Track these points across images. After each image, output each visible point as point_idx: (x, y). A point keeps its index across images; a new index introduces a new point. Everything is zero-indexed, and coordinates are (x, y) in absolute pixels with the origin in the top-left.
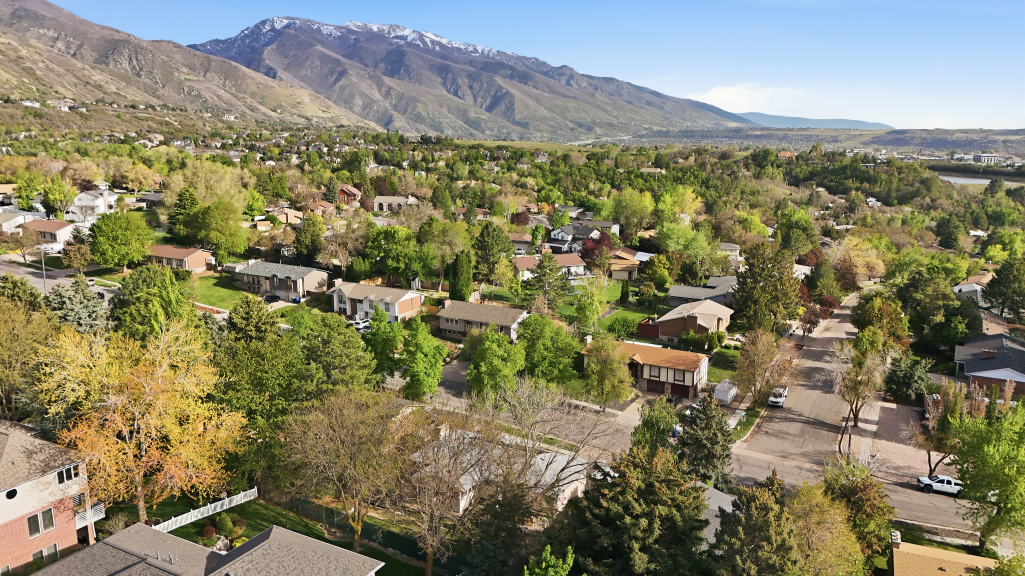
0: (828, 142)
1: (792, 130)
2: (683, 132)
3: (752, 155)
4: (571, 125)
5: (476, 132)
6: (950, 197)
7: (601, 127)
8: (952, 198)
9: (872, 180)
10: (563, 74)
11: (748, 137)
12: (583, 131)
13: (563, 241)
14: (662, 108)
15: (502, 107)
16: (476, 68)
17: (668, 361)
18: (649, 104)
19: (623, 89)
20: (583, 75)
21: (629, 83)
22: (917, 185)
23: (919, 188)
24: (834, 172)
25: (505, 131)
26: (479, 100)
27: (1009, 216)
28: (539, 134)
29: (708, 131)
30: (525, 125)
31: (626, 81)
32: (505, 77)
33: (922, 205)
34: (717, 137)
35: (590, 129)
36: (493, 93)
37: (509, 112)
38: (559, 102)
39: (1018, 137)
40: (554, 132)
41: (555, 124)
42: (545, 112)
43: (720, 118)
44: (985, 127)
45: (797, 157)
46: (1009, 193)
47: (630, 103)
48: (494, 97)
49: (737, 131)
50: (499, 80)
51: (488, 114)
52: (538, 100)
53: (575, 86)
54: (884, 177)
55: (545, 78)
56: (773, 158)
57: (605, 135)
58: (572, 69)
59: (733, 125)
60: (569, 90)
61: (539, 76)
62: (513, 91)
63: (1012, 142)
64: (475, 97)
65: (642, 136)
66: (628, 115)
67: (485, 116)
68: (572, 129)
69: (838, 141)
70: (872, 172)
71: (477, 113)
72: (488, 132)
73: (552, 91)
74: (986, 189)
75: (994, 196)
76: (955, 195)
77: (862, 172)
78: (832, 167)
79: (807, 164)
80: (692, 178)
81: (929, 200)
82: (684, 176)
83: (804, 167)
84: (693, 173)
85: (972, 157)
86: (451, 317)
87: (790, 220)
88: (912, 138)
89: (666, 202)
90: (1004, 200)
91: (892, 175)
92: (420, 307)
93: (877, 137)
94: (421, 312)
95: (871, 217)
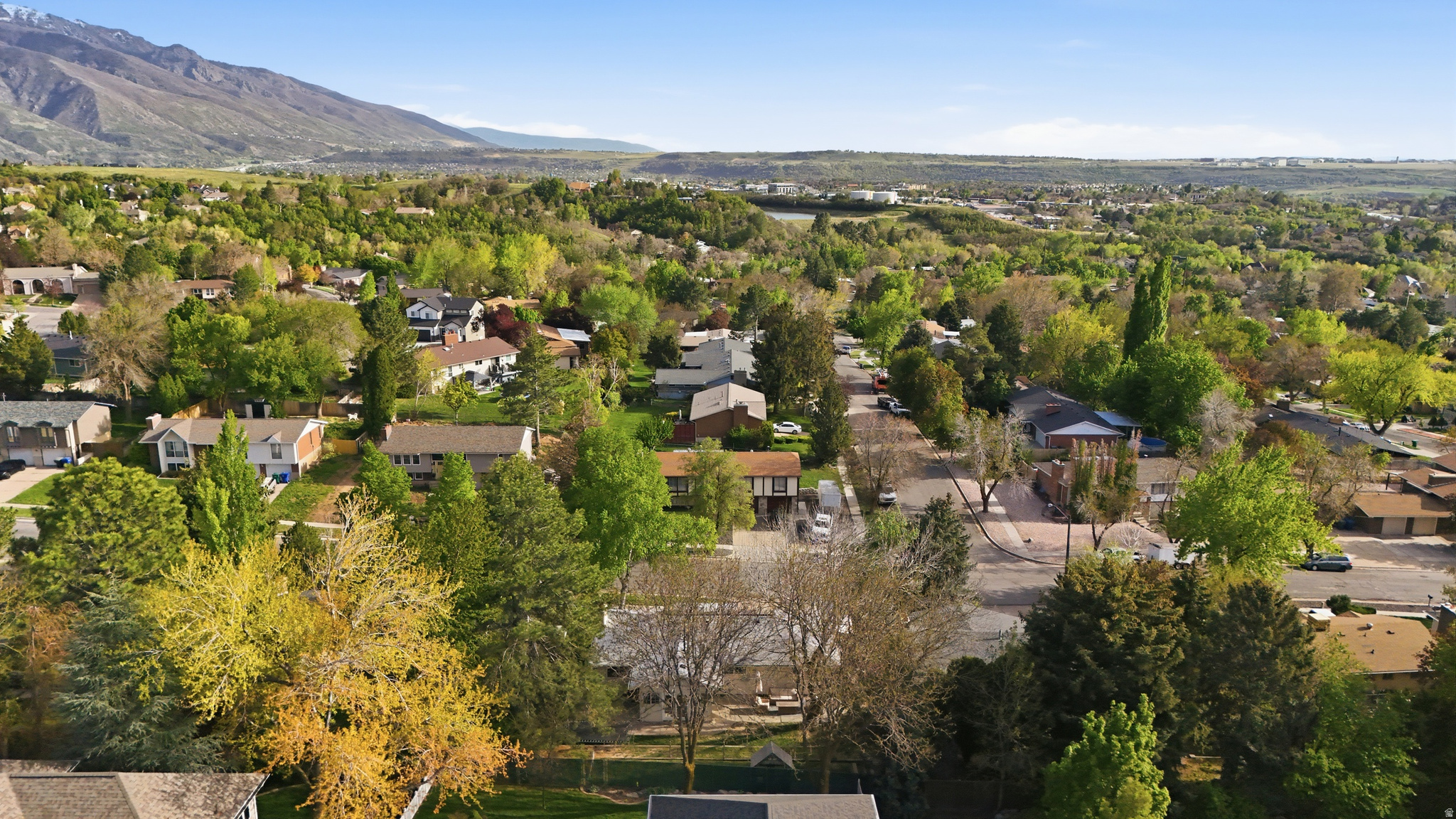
0: (590, 169)
1: (541, 152)
2: (390, 154)
3: (533, 187)
4: (206, 141)
5: (27, 152)
6: (781, 237)
7: (257, 145)
8: (783, 238)
9: (696, 219)
10: (175, 60)
11: (484, 162)
12: (229, 150)
13: (433, 322)
14: (351, 119)
15: (73, 110)
16: (10, 42)
17: (760, 468)
18: (330, 111)
19: (283, 86)
20: (212, 62)
21: (291, 79)
22: (745, 223)
23: (748, 229)
24: (647, 209)
25: (85, 150)
26: (25, 97)
27: (851, 256)
28: (151, 155)
29: (426, 153)
30: (123, 140)
31: (286, 74)
32: (71, 59)
33: (756, 248)
34: (441, 161)
35: (240, 148)
36: (51, 86)
37: (88, 117)
38: (179, 104)
39: (799, 162)
40: (177, 152)
41: (177, 140)
42: (156, 120)
43: (437, 133)
44: (762, 150)
45: (595, 190)
46: (839, 229)
47: (299, 109)
48: (55, 92)
49: (468, 153)
50: (59, 63)
51: (47, 121)
52: (139, 101)
53: (201, 79)
54: (707, 213)
55: (145, 64)
56: (563, 191)
57: (267, 158)
58: (191, 52)
59: (459, 144)
60: (193, 86)
61: (133, 60)
62: (90, 83)
64: (15, 92)
65: (328, 160)
66: (300, 127)
67: (42, 124)
68: (209, 148)
69: (601, 167)
70: (693, 208)
71: (26, 120)
72: (51, 152)
73: (160, 84)
74: (813, 226)
75: (824, 234)
76: (786, 234)
77: (681, 208)
78: (643, 203)
79: (610, 199)
80: (476, 222)
81: (762, 241)
82: (463, 219)
83: (607, 203)
84: (475, 214)
85: (766, 187)
86: (406, 452)
87: (662, 275)
88: (687, 165)
89: (511, 256)
90: (837, 238)
91: (716, 211)
92: (322, 444)
93: (648, 162)
94: (324, 452)
95: (716, 265)
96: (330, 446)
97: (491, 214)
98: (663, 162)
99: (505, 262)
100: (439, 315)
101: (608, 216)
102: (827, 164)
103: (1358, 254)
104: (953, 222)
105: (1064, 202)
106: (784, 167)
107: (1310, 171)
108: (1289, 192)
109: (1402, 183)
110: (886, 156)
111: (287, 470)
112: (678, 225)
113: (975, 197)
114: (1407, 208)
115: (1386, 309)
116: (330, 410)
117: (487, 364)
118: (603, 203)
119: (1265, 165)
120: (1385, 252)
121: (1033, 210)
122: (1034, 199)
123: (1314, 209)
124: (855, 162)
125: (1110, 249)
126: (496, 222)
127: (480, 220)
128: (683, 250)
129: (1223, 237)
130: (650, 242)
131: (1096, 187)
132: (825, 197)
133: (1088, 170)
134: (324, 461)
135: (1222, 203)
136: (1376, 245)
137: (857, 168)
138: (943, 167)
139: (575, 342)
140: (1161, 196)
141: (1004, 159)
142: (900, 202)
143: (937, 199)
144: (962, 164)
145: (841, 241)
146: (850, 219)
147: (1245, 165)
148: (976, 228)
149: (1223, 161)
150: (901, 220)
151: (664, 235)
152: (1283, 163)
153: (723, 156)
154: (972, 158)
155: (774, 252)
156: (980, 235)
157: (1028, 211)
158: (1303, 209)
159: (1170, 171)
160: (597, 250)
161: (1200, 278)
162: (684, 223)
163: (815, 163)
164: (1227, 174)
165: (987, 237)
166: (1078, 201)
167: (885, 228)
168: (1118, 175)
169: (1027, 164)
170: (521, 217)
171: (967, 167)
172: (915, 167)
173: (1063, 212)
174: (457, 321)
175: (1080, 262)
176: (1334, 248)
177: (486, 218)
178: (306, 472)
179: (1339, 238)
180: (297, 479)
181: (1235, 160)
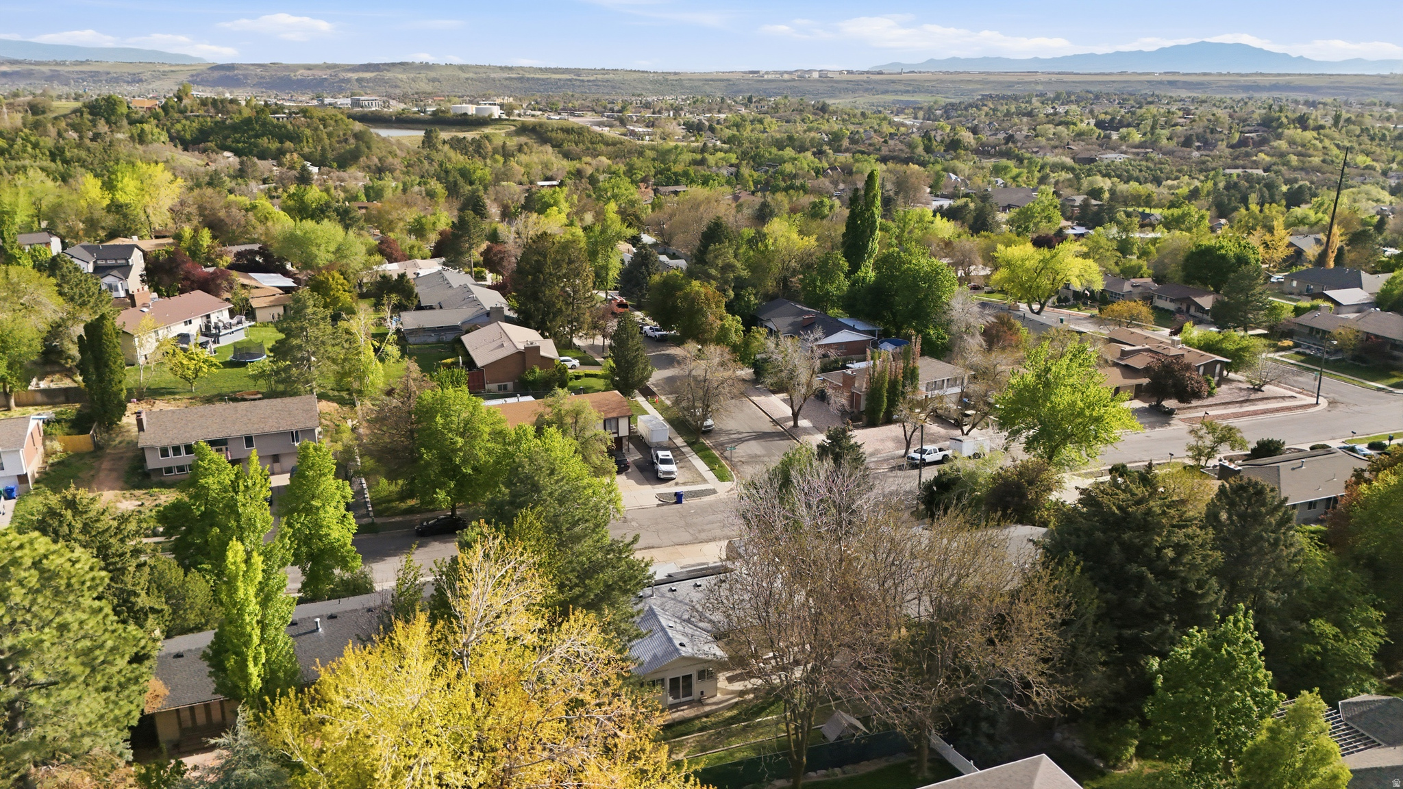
0: (128, 82)
1: (63, 63)
3: (85, 106)
6: (393, 154)
8: (396, 156)
9: (296, 138)
22: (352, 141)
23: (357, 147)
24: (235, 128)
33: (369, 167)
39: (373, 74)
45: (165, 108)
46: (452, 145)
54: (308, 132)
56: (124, 110)
63: (368, 81)
69: (141, 80)
70: (289, 126)
74: (423, 142)
75: (437, 151)
76: (398, 152)
77: (275, 126)
78: (228, 122)
79: (187, 118)
80: (29, 149)
81: (376, 160)
82: (11, 146)
83: (184, 122)
84: (27, 139)
85: (348, 101)
86: (176, 443)
87: (303, 201)
88: (246, 77)
89: (127, 189)
90: (452, 154)
91: (316, 129)
92: (44, 445)
93: (198, 75)
94: (47, 454)
95: (336, 188)
96: (57, 445)
97: (47, 139)
98: (216, 74)
99: (121, 198)
100: (90, 268)
101: (188, 136)
102: (404, 76)
103: (904, 155)
104: (561, 135)
105: (648, 114)
106: (357, 80)
107: (837, 82)
108: (829, 101)
109: (908, 92)
110: (462, 68)
111: (12, 483)
112: (275, 145)
113: (564, 110)
114: (921, 114)
115: (966, 205)
116: (24, 398)
117: (198, 323)
118: (178, 121)
119: (803, 76)
120: (923, 153)
121: (623, 122)
122: (620, 111)
123: (855, 116)
124: (432, 74)
125: (711, 159)
126: (57, 148)
127: (35, 146)
128: (294, 172)
129: (797, 143)
130: (255, 164)
131: (669, 99)
132: (425, 112)
133: (655, 82)
134: (52, 465)
135: (781, 113)
136: (916, 147)
137: (434, 80)
138: (521, 79)
139: (280, 288)
140: (730, 108)
141: (577, 72)
142: (504, 116)
143: (529, 112)
144: (537, 76)
145: (458, 159)
146: (461, 135)
147: (786, 77)
148: (583, 142)
149: (767, 73)
150: (509, 134)
151: (262, 156)
152: (816, 75)
153: (287, 67)
154: (547, 70)
155: (392, 171)
156: (588, 149)
157: (618, 123)
158: (846, 117)
159: (725, 84)
160: (191, 175)
161: (798, 183)
162: (281, 142)
163: (388, 75)
164: (773, 85)
165: (595, 149)
166: (659, 112)
167: (498, 142)
168: (682, 87)
169: (600, 77)
170: (87, 142)
171: (543, 80)
172: (494, 80)
173: (651, 124)
174: (115, 272)
175: (692, 173)
176: (885, 151)
177: (42, 144)
178: (37, 482)
179: (886, 142)
180: (28, 492)
181: (776, 72)
